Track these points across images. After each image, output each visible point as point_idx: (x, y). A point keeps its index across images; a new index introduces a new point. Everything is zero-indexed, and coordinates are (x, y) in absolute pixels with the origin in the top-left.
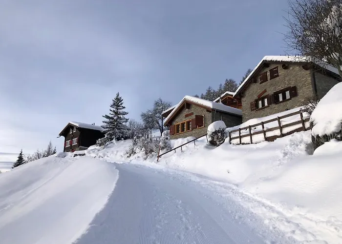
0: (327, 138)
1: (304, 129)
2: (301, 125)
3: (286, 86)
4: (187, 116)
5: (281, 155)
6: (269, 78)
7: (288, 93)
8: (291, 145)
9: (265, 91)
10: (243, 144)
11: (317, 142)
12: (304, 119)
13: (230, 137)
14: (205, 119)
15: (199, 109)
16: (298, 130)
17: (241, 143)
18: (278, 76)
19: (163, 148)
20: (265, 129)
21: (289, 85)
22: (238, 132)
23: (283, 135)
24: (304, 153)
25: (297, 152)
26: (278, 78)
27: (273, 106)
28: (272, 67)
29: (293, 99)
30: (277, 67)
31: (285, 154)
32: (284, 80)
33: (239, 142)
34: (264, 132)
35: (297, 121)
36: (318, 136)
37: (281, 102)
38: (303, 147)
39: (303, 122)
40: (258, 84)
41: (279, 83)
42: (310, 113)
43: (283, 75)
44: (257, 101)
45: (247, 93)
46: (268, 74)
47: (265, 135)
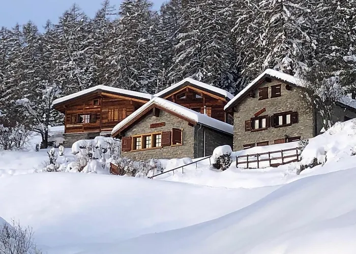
0: (307, 167)
1: (297, 160)
2: (296, 158)
3: (288, 110)
4: (153, 126)
5: (283, 175)
6: (270, 95)
7: (288, 117)
8: (289, 170)
9: (264, 110)
10: (250, 168)
11: (303, 168)
12: (298, 154)
13: (237, 161)
14: (184, 134)
15: (176, 120)
16: (294, 161)
17: (247, 168)
18: (280, 95)
19: (152, 168)
20: (271, 158)
21: (291, 109)
22: (246, 158)
23: (284, 164)
24: (295, 174)
25: (292, 174)
26: (279, 98)
27: (272, 129)
28: (275, 83)
29: (293, 125)
30: (280, 85)
31: (286, 174)
32: (287, 102)
33: (246, 167)
34: (270, 160)
35: (294, 154)
36: (303, 166)
37: (281, 126)
38: (295, 171)
39: (298, 155)
40: (256, 99)
41: (280, 104)
42: (302, 151)
43: (286, 96)
44: (253, 120)
45: (242, 108)
46: (270, 90)
47: (270, 162)
